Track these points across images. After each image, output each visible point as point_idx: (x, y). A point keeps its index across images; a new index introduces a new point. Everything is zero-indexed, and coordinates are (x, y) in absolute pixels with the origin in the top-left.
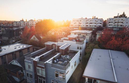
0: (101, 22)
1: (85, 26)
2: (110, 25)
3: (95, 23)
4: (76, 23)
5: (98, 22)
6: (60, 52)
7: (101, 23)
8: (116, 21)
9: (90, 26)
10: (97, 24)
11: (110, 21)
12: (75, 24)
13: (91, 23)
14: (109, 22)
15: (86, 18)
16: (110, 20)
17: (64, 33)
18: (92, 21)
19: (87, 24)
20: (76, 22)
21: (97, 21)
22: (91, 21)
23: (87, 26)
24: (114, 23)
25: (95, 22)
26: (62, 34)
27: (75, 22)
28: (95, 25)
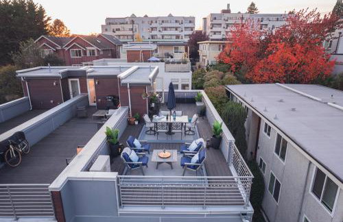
2: (215, 33)
3: (176, 29)
4: (118, 30)
5: (183, 26)
6: (125, 104)
7: (191, 29)
8: (230, 22)
9: (163, 36)
10: (182, 31)
11: (215, 22)
12: (117, 33)
13: (165, 29)
14: (213, 25)
16: (215, 19)
17: (95, 48)
18: (167, 22)
19: (154, 33)
20: (119, 26)
21: (182, 23)
22: (163, 22)
23: (153, 37)
24: (224, 27)
25: (177, 25)
26: (85, 52)
27: (115, 27)
28: (177, 33)
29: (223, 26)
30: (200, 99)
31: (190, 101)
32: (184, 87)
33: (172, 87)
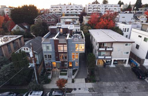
0: (81, 8)
1: (66, 13)
2: (89, 11)
3: (76, 10)
5: (78, 9)
7: (81, 10)
8: (95, 7)
9: (71, 12)
12: (55, 11)
13: (72, 10)
14: (89, 8)
15: (65, 5)
16: (89, 6)
18: (73, 7)
19: (68, 11)
20: (56, 9)
21: (78, 7)
22: (71, 7)
23: (68, 12)
25: (76, 8)
27: (54, 9)
28: (76, 11)
29: (92, 8)
30: (81, 32)
31: (79, 33)
32: (78, 30)
33: (76, 30)
